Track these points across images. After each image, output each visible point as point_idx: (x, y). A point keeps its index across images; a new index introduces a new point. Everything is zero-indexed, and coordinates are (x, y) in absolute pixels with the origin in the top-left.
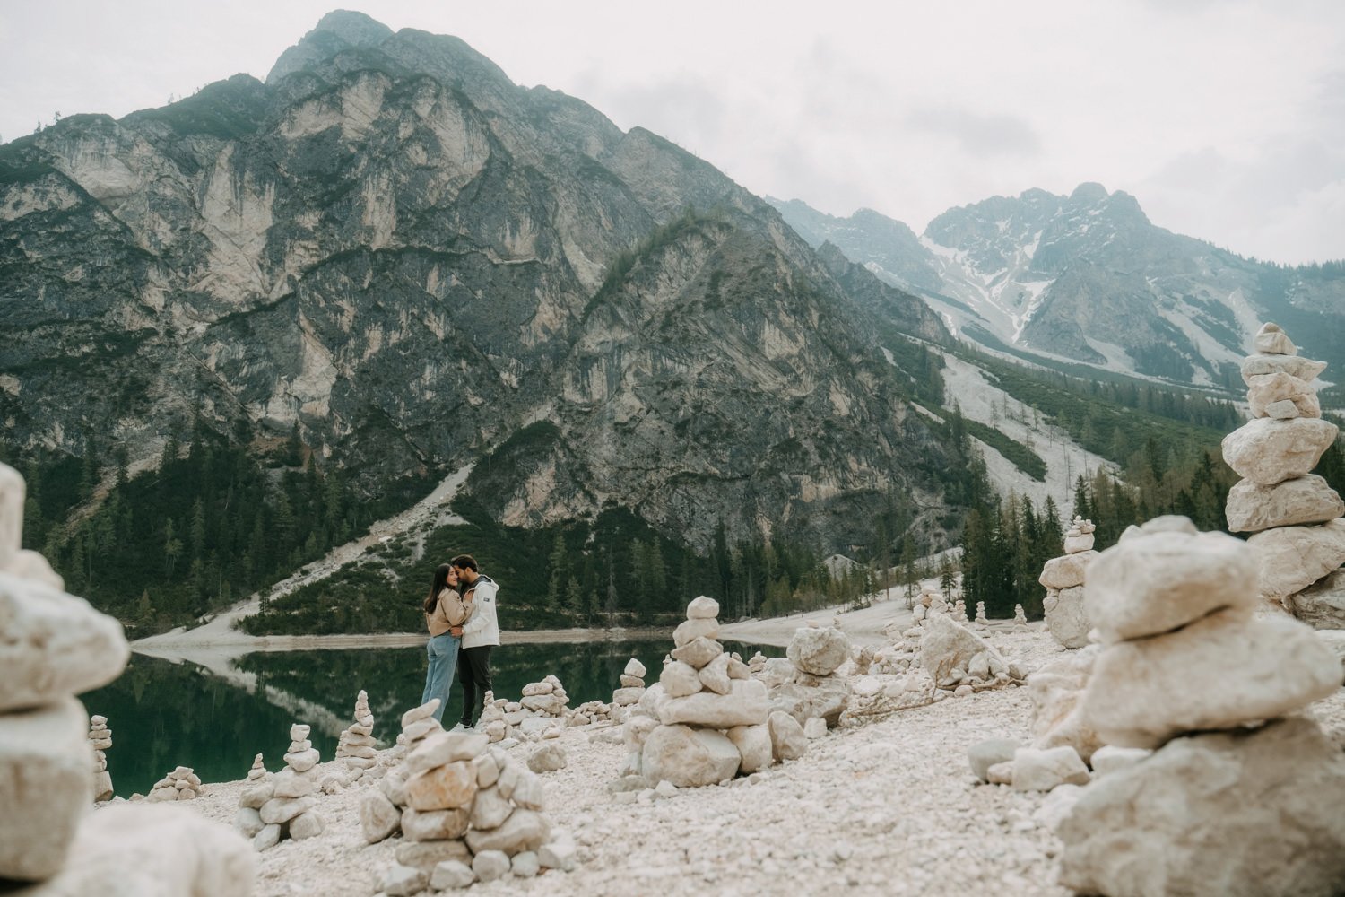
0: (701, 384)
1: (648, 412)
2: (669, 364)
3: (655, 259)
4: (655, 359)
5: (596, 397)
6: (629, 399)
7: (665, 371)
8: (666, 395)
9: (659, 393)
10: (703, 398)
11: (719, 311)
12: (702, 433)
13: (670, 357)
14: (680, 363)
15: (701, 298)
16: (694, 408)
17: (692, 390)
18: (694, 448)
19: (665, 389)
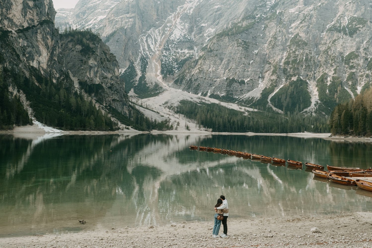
0: (112, 79)
1: (102, 83)
2: (103, 72)
3: (97, 45)
4: (101, 70)
5: (91, 77)
6: (98, 79)
7: (103, 74)
8: (105, 80)
9: (103, 79)
10: (112, 82)
11: (110, 63)
12: (115, 90)
13: (104, 71)
14: (106, 73)
15: (105, 58)
16: (110, 84)
17: (110, 80)
18: (114, 94)
19: (104, 78)
